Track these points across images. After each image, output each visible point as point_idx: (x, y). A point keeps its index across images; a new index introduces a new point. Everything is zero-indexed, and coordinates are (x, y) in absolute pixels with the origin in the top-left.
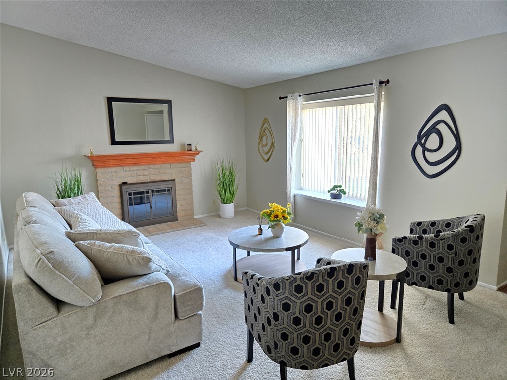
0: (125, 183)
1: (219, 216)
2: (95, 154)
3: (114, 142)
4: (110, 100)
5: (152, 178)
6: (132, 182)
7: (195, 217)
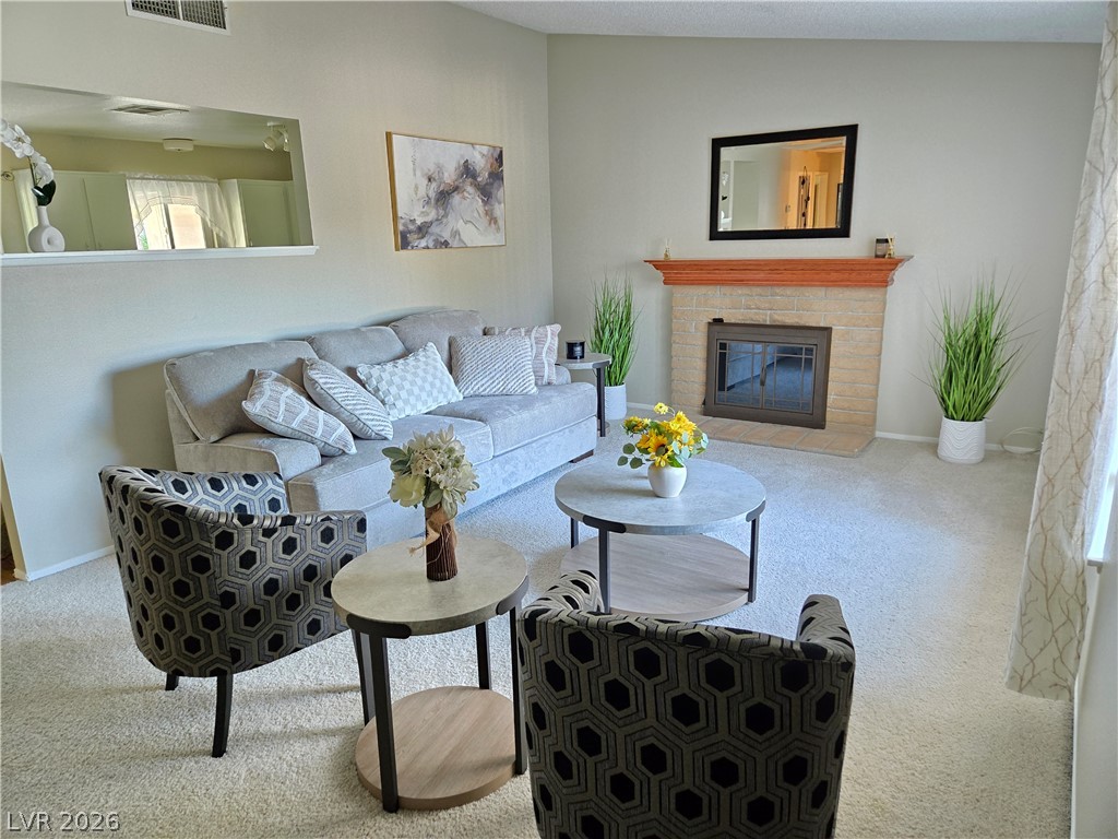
0: (718, 321)
1: (933, 448)
2: (673, 256)
3: (715, 235)
4: (718, 144)
5: (776, 317)
6: (733, 321)
7: (878, 434)
